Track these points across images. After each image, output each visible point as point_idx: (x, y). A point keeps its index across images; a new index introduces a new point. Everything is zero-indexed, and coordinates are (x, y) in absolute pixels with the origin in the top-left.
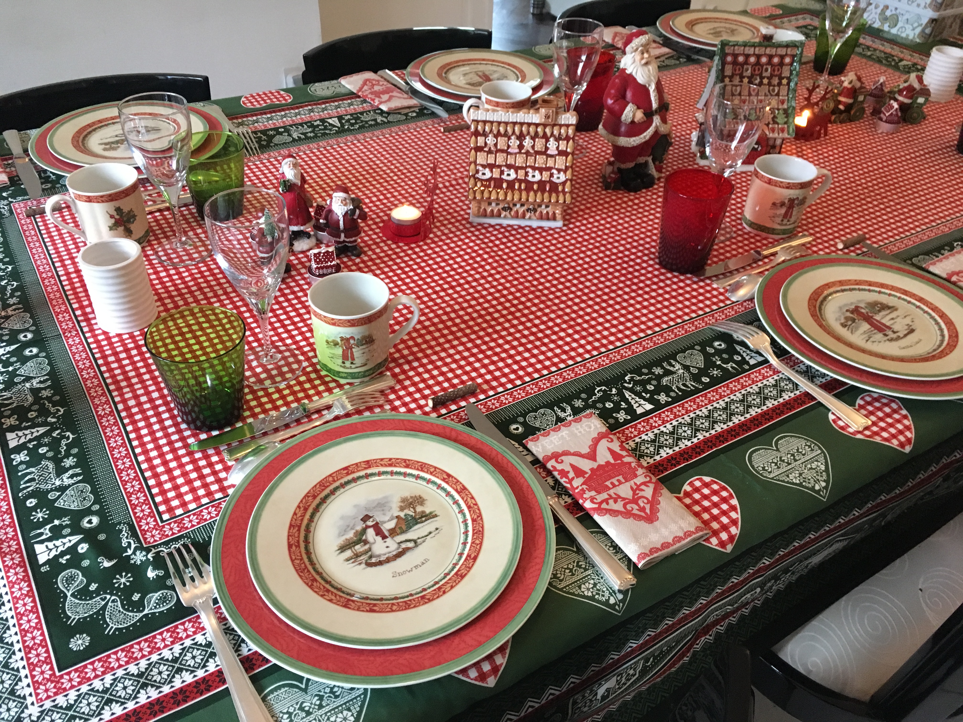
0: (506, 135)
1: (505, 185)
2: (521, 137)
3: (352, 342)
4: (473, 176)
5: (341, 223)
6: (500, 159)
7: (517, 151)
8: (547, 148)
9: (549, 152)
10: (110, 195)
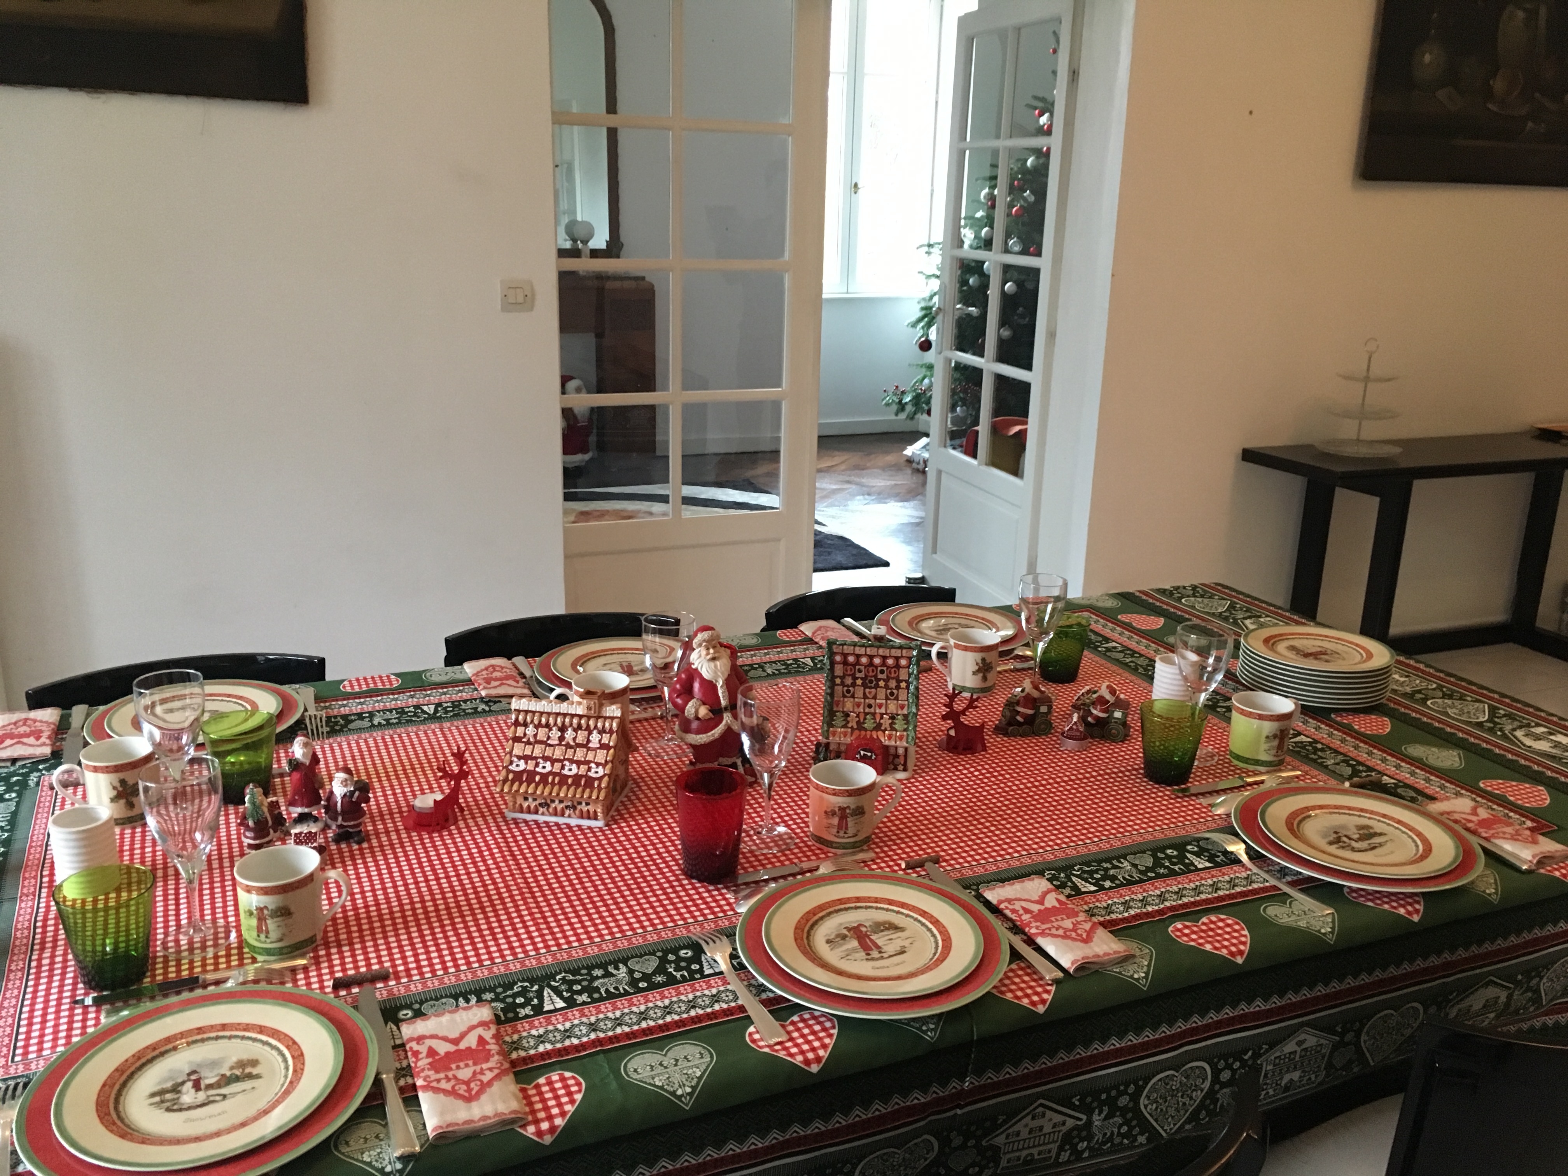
0: (547, 725)
1: (537, 778)
2: (563, 729)
3: (266, 912)
4: (506, 767)
5: (339, 805)
6: (538, 751)
7: (557, 742)
8: (589, 741)
9: (590, 745)
10: (116, 766)
